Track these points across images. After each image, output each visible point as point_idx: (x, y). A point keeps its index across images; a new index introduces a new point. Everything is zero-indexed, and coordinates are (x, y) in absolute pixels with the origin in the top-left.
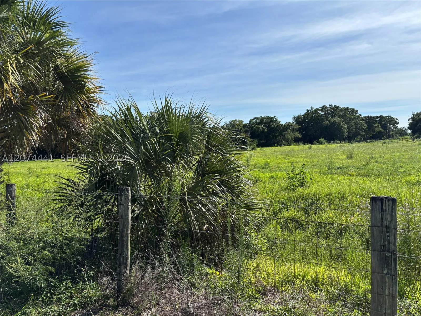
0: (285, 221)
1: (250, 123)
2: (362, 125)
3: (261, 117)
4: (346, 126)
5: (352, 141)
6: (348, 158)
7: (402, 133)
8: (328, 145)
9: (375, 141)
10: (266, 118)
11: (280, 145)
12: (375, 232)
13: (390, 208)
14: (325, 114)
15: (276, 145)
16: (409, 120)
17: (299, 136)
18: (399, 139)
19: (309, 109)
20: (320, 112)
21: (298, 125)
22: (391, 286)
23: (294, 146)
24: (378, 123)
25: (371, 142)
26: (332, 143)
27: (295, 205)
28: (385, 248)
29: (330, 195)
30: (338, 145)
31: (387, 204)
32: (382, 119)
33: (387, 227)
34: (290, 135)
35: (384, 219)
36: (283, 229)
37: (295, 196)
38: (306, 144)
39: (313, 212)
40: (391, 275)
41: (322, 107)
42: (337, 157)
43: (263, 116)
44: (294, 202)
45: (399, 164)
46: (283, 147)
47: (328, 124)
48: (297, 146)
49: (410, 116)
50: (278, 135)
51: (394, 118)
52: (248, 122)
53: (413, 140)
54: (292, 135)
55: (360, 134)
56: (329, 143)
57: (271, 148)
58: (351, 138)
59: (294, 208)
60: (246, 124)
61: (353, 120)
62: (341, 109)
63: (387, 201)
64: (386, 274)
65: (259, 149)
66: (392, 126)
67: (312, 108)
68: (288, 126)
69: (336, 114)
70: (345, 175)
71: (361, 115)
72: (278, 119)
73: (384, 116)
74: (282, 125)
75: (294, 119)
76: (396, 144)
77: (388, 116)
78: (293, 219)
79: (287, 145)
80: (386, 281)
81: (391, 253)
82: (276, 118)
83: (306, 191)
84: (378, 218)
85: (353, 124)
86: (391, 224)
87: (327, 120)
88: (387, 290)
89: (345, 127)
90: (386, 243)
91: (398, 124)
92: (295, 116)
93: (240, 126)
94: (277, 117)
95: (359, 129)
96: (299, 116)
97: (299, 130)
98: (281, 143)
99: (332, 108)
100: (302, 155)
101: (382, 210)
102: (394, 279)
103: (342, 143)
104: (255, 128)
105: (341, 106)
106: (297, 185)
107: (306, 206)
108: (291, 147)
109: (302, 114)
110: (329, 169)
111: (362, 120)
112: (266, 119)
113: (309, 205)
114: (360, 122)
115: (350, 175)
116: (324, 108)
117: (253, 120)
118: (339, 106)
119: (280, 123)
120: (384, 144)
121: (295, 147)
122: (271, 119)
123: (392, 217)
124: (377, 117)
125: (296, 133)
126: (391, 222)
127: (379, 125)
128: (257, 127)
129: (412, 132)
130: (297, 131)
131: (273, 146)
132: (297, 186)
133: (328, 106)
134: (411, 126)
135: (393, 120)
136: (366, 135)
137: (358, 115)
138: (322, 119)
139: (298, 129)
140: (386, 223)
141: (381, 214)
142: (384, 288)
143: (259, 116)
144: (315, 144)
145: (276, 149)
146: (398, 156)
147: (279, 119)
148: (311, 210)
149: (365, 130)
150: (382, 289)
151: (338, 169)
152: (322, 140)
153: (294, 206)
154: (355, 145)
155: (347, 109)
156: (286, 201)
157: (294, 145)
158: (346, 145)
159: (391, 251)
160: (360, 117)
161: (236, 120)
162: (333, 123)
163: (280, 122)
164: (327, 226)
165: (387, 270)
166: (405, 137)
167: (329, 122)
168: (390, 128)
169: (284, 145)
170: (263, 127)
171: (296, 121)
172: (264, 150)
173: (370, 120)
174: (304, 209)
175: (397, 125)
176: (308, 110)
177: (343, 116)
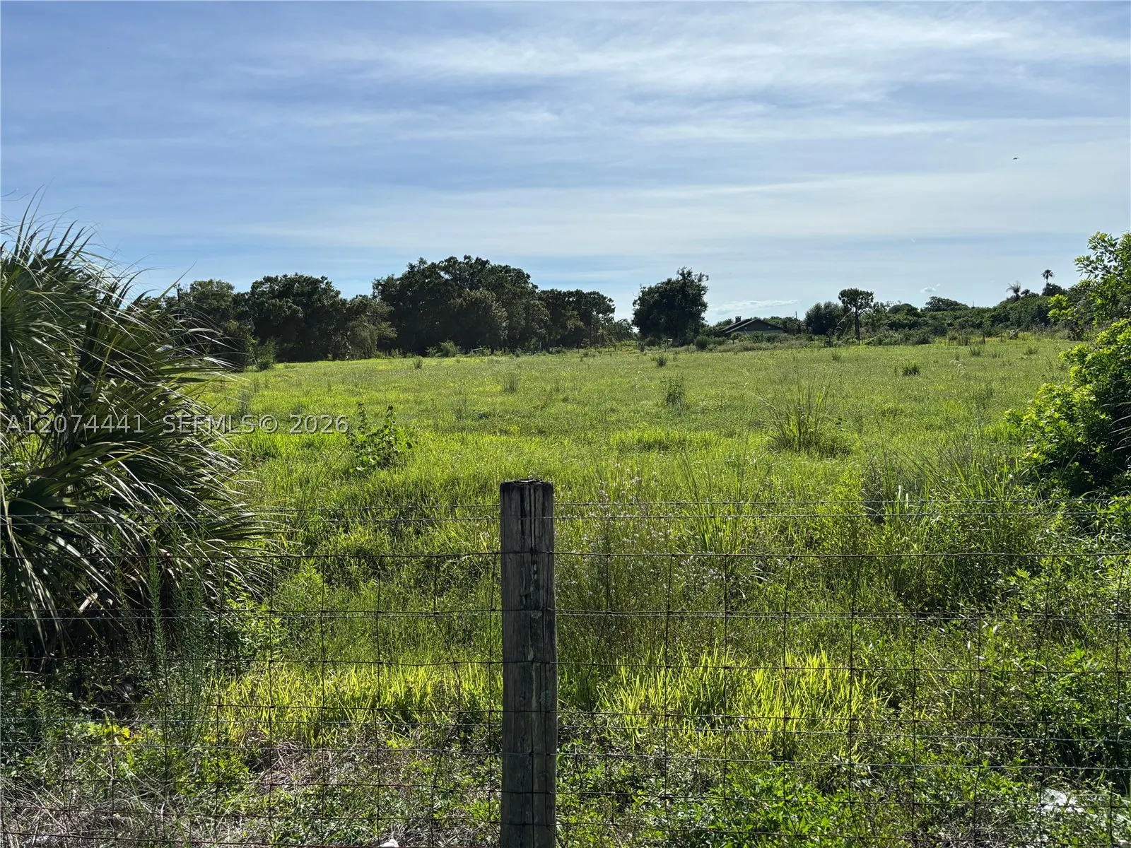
0: (339, 560)
1: (253, 293)
2: (539, 310)
3: (285, 276)
4: (504, 313)
5: (519, 351)
6: (506, 390)
7: (620, 332)
8: (463, 359)
9: (566, 351)
10: (299, 280)
11: (342, 358)
12: (509, 566)
13: (539, 506)
14: (455, 279)
15: (330, 355)
16: (634, 303)
17: (391, 333)
18: (615, 346)
19: (415, 263)
20: (442, 274)
21: (387, 305)
22: (543, 688)
23: (378, 360)
24: (573, 309)
25: (559, 352)
26: (472, 353)
27: (367, 515)
28: (528, 600)
29: (453, 483)
30: (486, 359)
31: (533, 498)
32: (582, 298)
33: (533, 552)
34: (368, 331)
35: (527, 532)
36: (333, 581)
37: (368, 491)
38: (410, 354)
39: (411, 529)
40: (541, 663)
41: (446, 261)
42: (481, 389)
43: (291, 274)
44: (364, 508)
45: (608, 405)
46: (350, 362)
47: (461, 305)
48: (386, 361)
49: (637, 294)
50: (335, 330)
51: (605, 298)
52: (249, 290)
53: (642, 350)
54: (372, 333)
55: (536, 334)
56: (466, 353)
57: (315, 364)
58: (516, 342)
59: (364, 523)
60: (243, 295)
61: (520, 298)
62: (492, 268)
63: (532, 491)
64: (533, 661)
65: (281, 366)
66: (601, 315)
67: (422, 261)
68: (361, 306)
69: (479, 281)
70: (495, 432)
71: (536, 287)
72: (332, 285)
73: (585, 291)
74: (344, 302)
75: (377, 288)
76: (607, 359)
77: (594, 293)
78: (361, 553)
79: (361, 358)
80: (531, 678)
81: (542, 611)
82: (327, 283)
83: (395, 476)
84: (514, 532)
85: (521, 308)
86: (541, 542)
87: (460, 296)
88: (534, 697)
89: (501, 315)
90: (532, 589)
91: (613, 311)
92: (378, 281)
93: (225, 301)
94: (329, 280)
95: (533, 320)
96: (390, 280)
97: (391, 317)
98: (343, 351)
99: (471, 266)
100: (397, 385)
101: (523, 514)
102: (550, 671)
103: (496, 355)
104: (268, 308)
105: (493, 263)
106: (373, 462)
107: (396, 515)
108: (370, 361)
109: (398, 275)
110: (459, 418)
111: (540, 298)
112: (299, 282)
113: (401, 513)
114: (534, 305)
115: (506, 433)
116: (452, 262)
117: (263, 284)
118: (487, 262)
119: (340, 296)
120: (585, 359)
121: (381, 363)
122: (314, 283)
123: (543, 527)
124: (570, 294)
125: (384, 325)
126: (540, 538)
127: (576, 313)
128: (274, 305)
129: (641, 331)
130: (385, 320)
131: (321, 359)
132: (374, 466)
133: (461, 259)
134: (640, 318)
135: (605, 303)
136: (549, 336)
137: (530, 285)
138: (449, 292)
139: (386, 316)
140: (531, 542)
141: (520, 522)
142: (527, 694)
143: (280, 275)
144: (433, 356)
145: (329, 366)
146: (608, 386)
147: (336, 286)
148: (407, 525)
149: (545, 323)
150: (524, 698)
151: (481, 418)
152: (448, 345)
153: (363, 517)
154: (525, 358)
155: (506, 269)
156: (342, 506)
157: (378, 357)
158: (503, 359)
159: (542, 605)
160: (534, 292)
161: (211, 282)
162: (476, 303)
163: (338, 293)
164: (443, 562)
165: (534, 651)
166: (628, 342)
167: (465, 300)
168: (598, 320)
169: (353, 357)
170: (291, 306)
171: (382, 292)
172: (297, 371)
173: (556, 300)
174: (390, 523)
175: (611, 315)
176: (412, 267)
177: (497, 287)
